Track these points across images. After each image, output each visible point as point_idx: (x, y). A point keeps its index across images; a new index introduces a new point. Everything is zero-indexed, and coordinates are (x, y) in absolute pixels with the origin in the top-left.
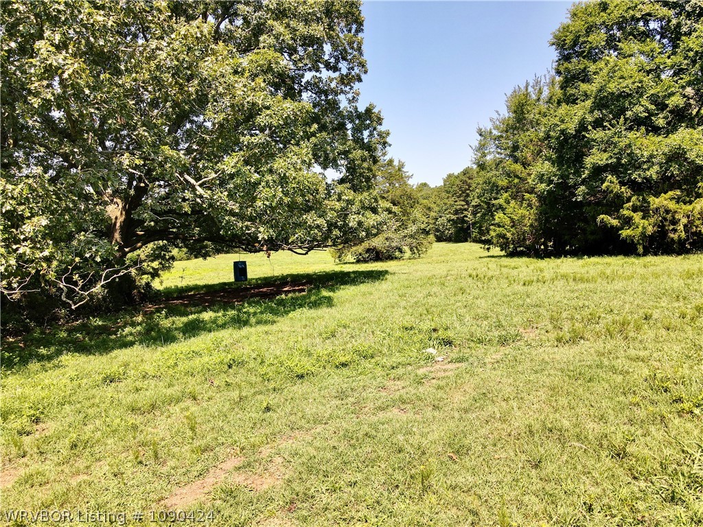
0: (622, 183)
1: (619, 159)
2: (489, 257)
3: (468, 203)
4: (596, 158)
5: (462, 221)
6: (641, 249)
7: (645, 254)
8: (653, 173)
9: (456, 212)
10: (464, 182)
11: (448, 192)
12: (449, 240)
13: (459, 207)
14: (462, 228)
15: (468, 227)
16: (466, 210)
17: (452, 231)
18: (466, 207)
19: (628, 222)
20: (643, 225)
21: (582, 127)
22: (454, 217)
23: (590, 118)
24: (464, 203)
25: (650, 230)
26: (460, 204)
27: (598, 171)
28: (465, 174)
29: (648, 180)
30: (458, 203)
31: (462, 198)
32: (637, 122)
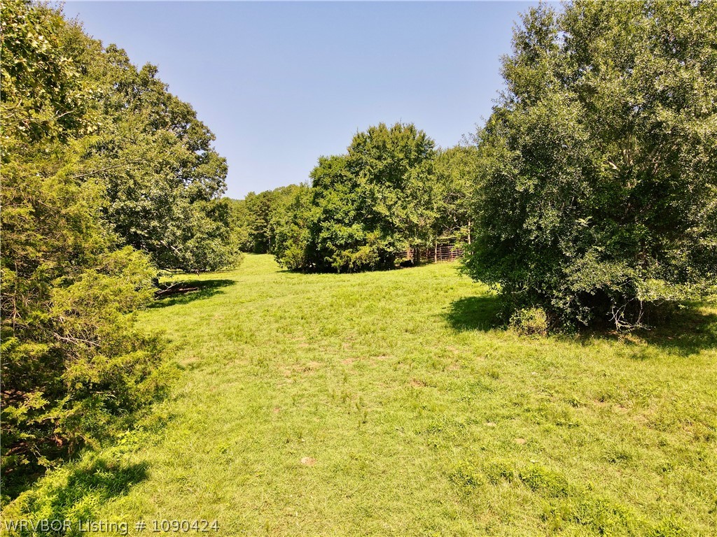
0: (333, 245)
1: (332, 236)
2: (282, 272)
3: (267, 221)
4: (324, 234)
5: (262, 235)
6: (339, 271)
7: (340, 273)
8: (343, 242)
9: (257, 228)
10: (265, 204)
11: (250, 210)
12: (250, 251)
13: (259, 224)
14: (262, 242)
15: (267, 241)
16: (265, 227)
17: (253, 244)
18: (265, 224)
19: (335, 260)
20: (340, 262)
21: (319, 220)
22: (256, 233)
23: (322, 217)
24: (263, 221)
25: (342, 264)
26: (260, 222)
27: (325, 240)
28: (264, 197)
29: (341, 244)
30: (259, 221)
31: (262, 217)
32: (338, 221)
